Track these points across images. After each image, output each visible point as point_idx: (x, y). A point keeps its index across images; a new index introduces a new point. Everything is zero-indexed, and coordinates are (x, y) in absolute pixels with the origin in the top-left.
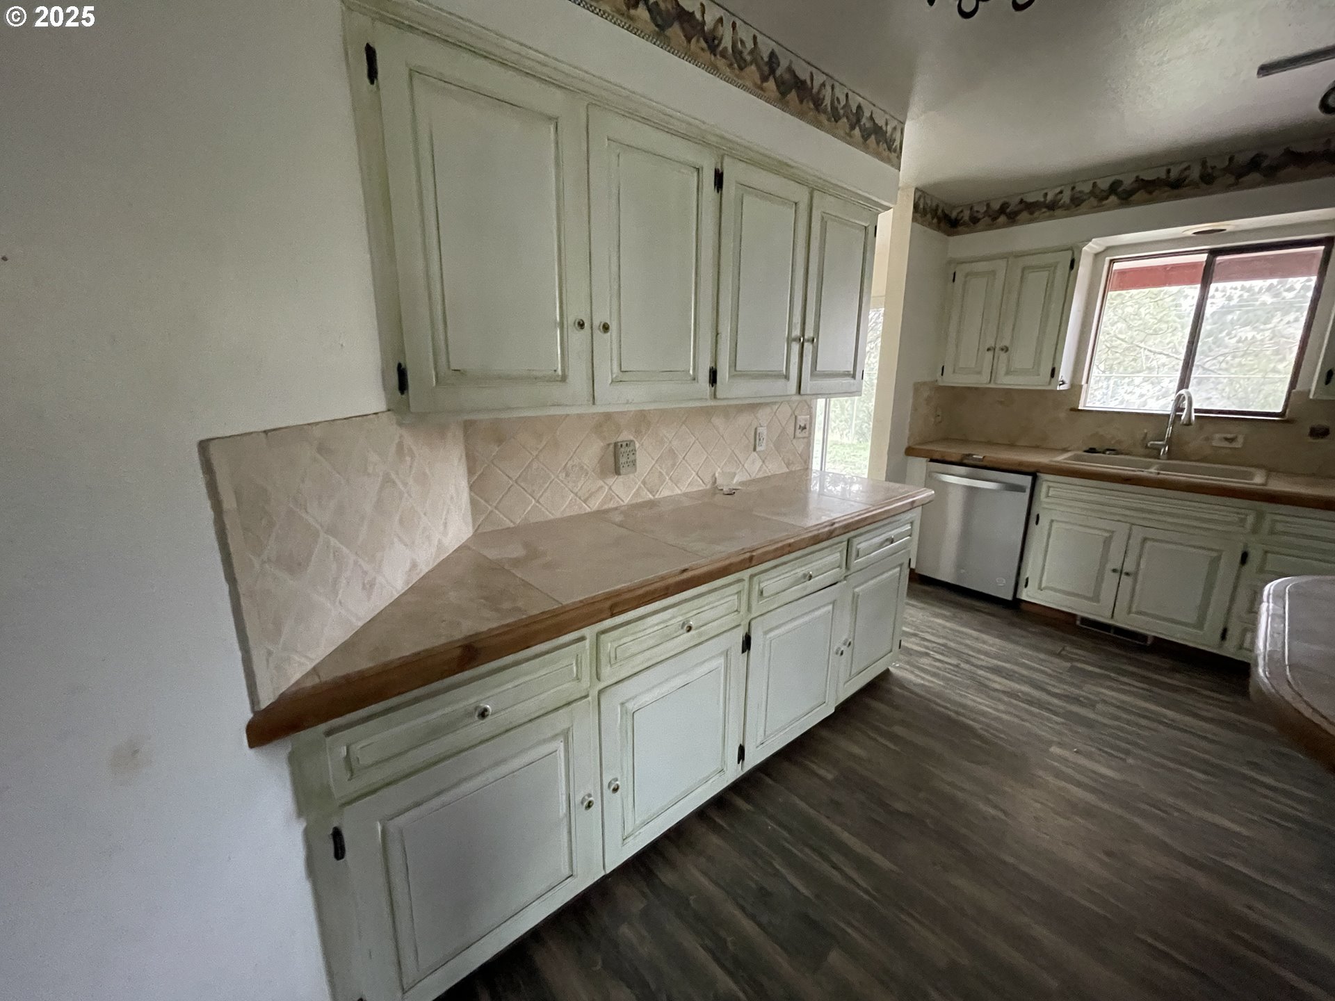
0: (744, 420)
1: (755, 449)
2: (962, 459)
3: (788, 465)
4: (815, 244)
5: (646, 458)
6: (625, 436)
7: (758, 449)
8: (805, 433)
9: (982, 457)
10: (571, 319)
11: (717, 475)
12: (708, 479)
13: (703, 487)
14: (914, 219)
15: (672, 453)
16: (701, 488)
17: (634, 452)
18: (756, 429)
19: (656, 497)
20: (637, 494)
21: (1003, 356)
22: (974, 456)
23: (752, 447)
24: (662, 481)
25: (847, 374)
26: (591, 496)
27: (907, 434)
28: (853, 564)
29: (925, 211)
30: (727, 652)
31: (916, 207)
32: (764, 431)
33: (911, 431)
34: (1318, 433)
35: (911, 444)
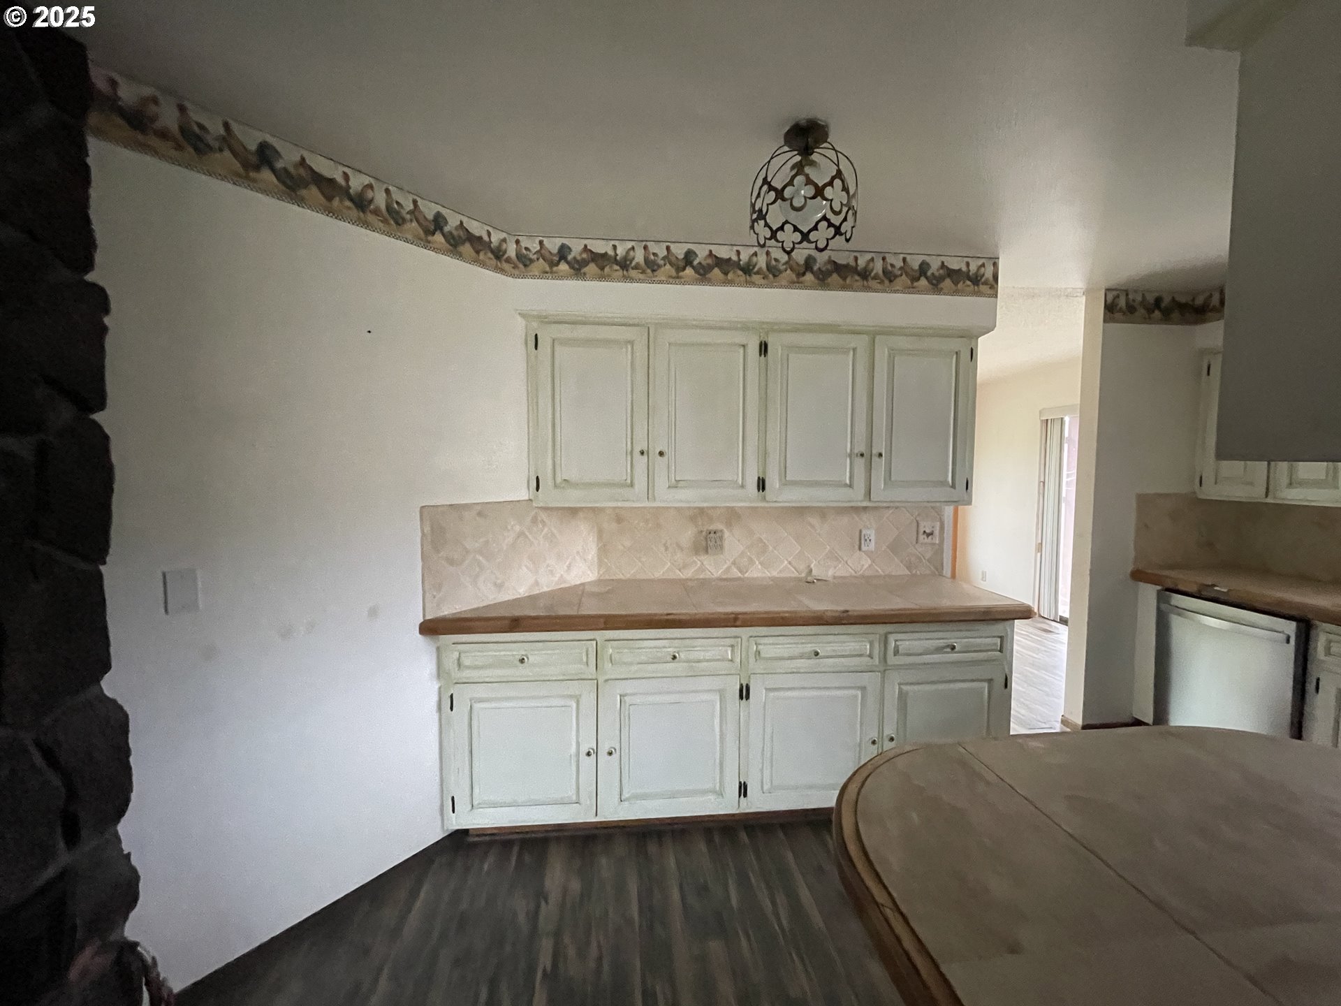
0: (845, 521)
1: (860, 549)
2: (1199, 591)
3: (909, 568)
4: (880, 378)
5: (734, 542)
6: (718, 526)
7: (864, 548)
8: (933, 539)
9: (1225, 590)
11: (812, 566)
12: (802, 567)
13: (796, 574)
16: (793, 575)
17: (721, 538)
18: (861, 531)
19: (746, 575)
20: (728, 569)
22: (1216, 588)
23: (857, 547)
24: (751, 561)
25: (943, 483)
26: (685, 566)
27: (1132, 554)
28: (892, 660)
29: (1131, 309)
30: (721, 692)
31: (1110, 308)
32: (871, 533)
33: (1138, 551)
35: (1142, 567)
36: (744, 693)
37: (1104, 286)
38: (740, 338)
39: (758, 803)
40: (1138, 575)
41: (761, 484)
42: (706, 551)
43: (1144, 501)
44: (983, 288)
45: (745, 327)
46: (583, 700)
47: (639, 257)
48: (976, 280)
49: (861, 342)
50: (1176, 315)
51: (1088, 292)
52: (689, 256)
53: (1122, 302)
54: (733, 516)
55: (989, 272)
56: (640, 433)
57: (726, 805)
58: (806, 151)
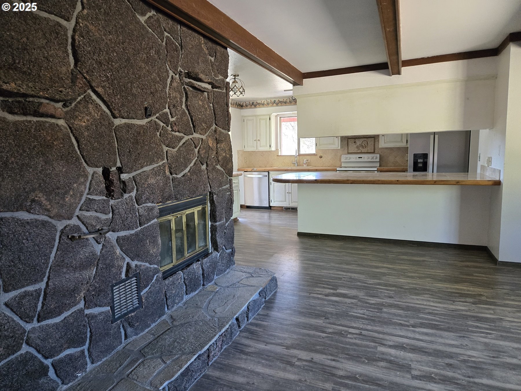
2: (252, 170)
9: (256, 169)
21: (259, 142)
33: (238, 165)
34: (321, 157)
35: (239, 168)
58: (235, 79)
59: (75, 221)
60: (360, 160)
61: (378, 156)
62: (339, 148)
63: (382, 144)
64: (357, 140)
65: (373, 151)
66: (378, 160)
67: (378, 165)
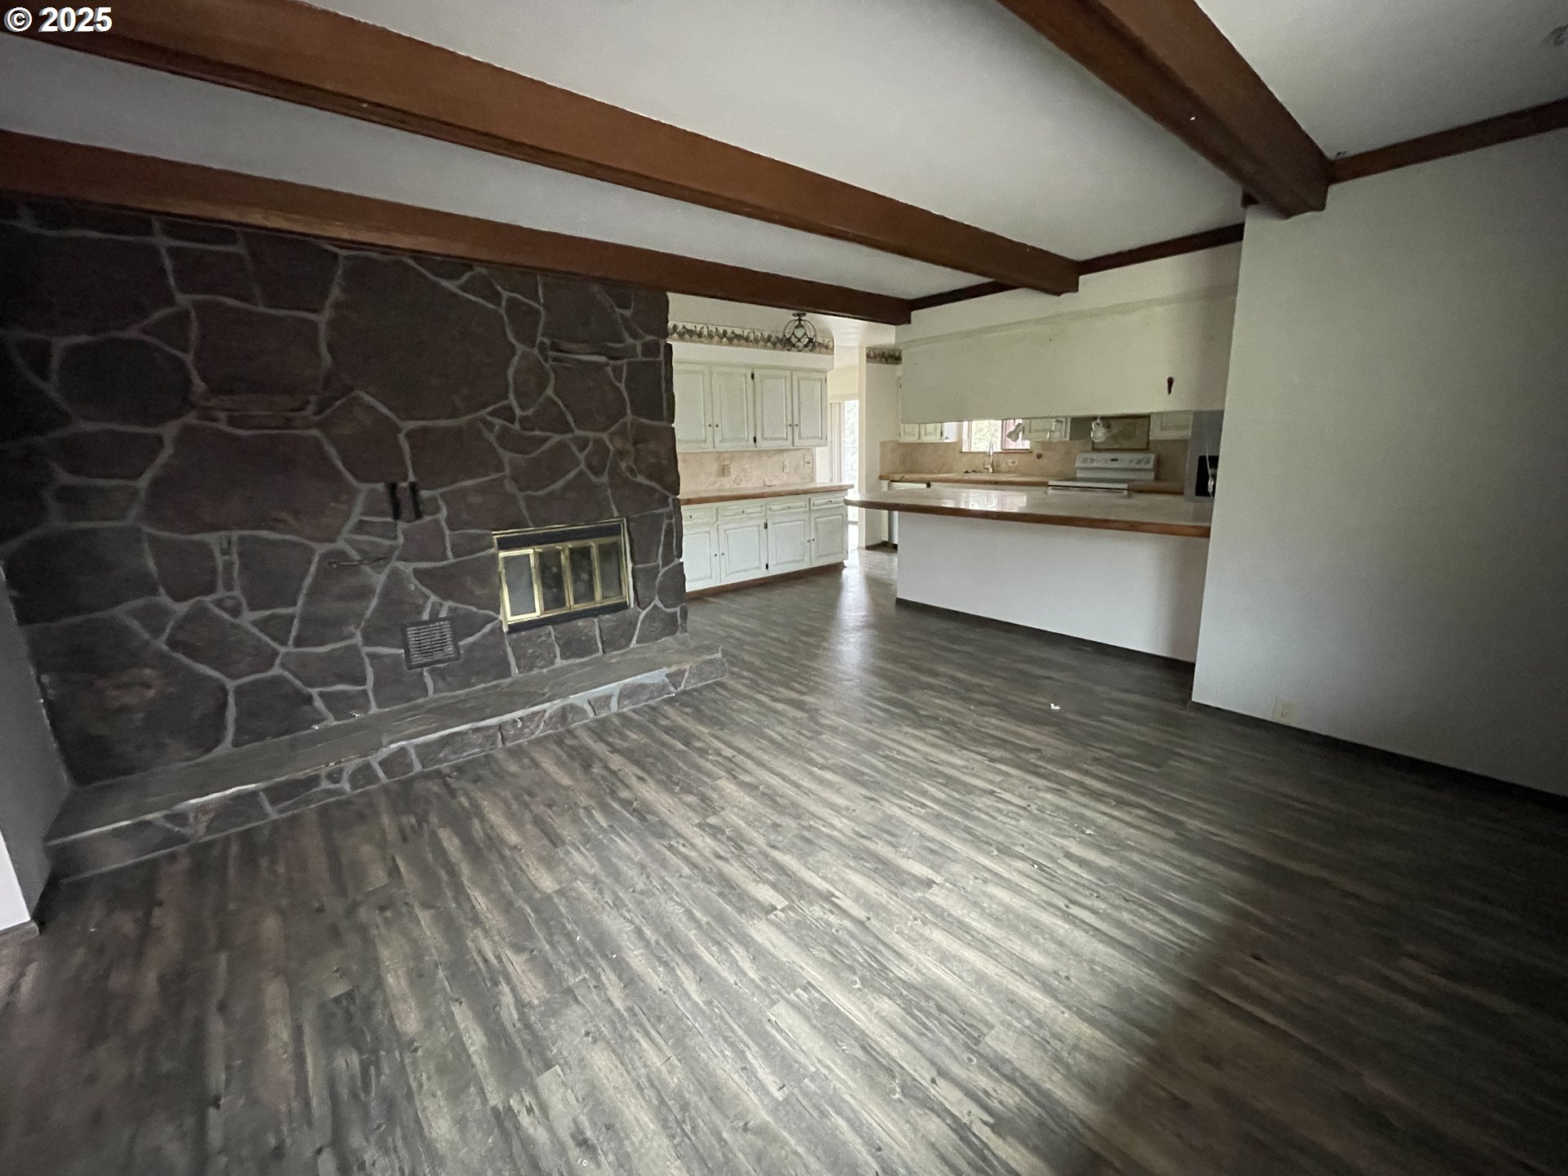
0: (776, 458)
1: (784, 471)
3: (802, 479)
4: (795, 390)
5: (734, 470)
6: (727, 463)
8: (810, 465)
10: (707, 424)
11: (765, 480)
12: (762, 481)
14: (867, 361)
15: (744, 470)
17: (729, 468)
20: (732, 485)
23: (782, 470)
24: (741, 480)
25: (817, 438)
26: (715, 483)
27: (878, 469)
28: (812, 508)
29: (875, 357)
30: (758, 526)
31: (868, 356)
32: (787, 463)
33: (882, 467)
34: (1039, 456)
35: (883, 474)
36: (766, 526)
37: (865, 346)
38: (743, 371)
39: (775, 571)
40: (881, 478)
41: (755, 440)
42: (723, 474)
43: (883, 444)
44: (829, 351)
45: (746, 366)
46: (712, 534)
47: (705, 332)
48: (827, 347)
49: (788, 373)
50: (889, 360)
51: (860, 347)
52: (725, 332)
53: (872, 355)
54: (734, 455)
55: (831, 344)
56: (709, 416)
57: (762, 573)
58: (800, 320)
59: (340, 544)
60: (1115, 465)
61: (1153, 457)
62: (1068, 439)
63: (1156, 434)
64: (1112, 423)
65: (1144, 446)
66: (1150, 466)
67: (1152, 476)
